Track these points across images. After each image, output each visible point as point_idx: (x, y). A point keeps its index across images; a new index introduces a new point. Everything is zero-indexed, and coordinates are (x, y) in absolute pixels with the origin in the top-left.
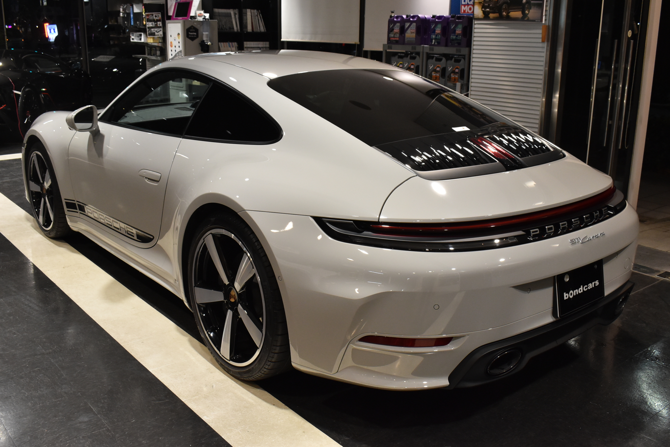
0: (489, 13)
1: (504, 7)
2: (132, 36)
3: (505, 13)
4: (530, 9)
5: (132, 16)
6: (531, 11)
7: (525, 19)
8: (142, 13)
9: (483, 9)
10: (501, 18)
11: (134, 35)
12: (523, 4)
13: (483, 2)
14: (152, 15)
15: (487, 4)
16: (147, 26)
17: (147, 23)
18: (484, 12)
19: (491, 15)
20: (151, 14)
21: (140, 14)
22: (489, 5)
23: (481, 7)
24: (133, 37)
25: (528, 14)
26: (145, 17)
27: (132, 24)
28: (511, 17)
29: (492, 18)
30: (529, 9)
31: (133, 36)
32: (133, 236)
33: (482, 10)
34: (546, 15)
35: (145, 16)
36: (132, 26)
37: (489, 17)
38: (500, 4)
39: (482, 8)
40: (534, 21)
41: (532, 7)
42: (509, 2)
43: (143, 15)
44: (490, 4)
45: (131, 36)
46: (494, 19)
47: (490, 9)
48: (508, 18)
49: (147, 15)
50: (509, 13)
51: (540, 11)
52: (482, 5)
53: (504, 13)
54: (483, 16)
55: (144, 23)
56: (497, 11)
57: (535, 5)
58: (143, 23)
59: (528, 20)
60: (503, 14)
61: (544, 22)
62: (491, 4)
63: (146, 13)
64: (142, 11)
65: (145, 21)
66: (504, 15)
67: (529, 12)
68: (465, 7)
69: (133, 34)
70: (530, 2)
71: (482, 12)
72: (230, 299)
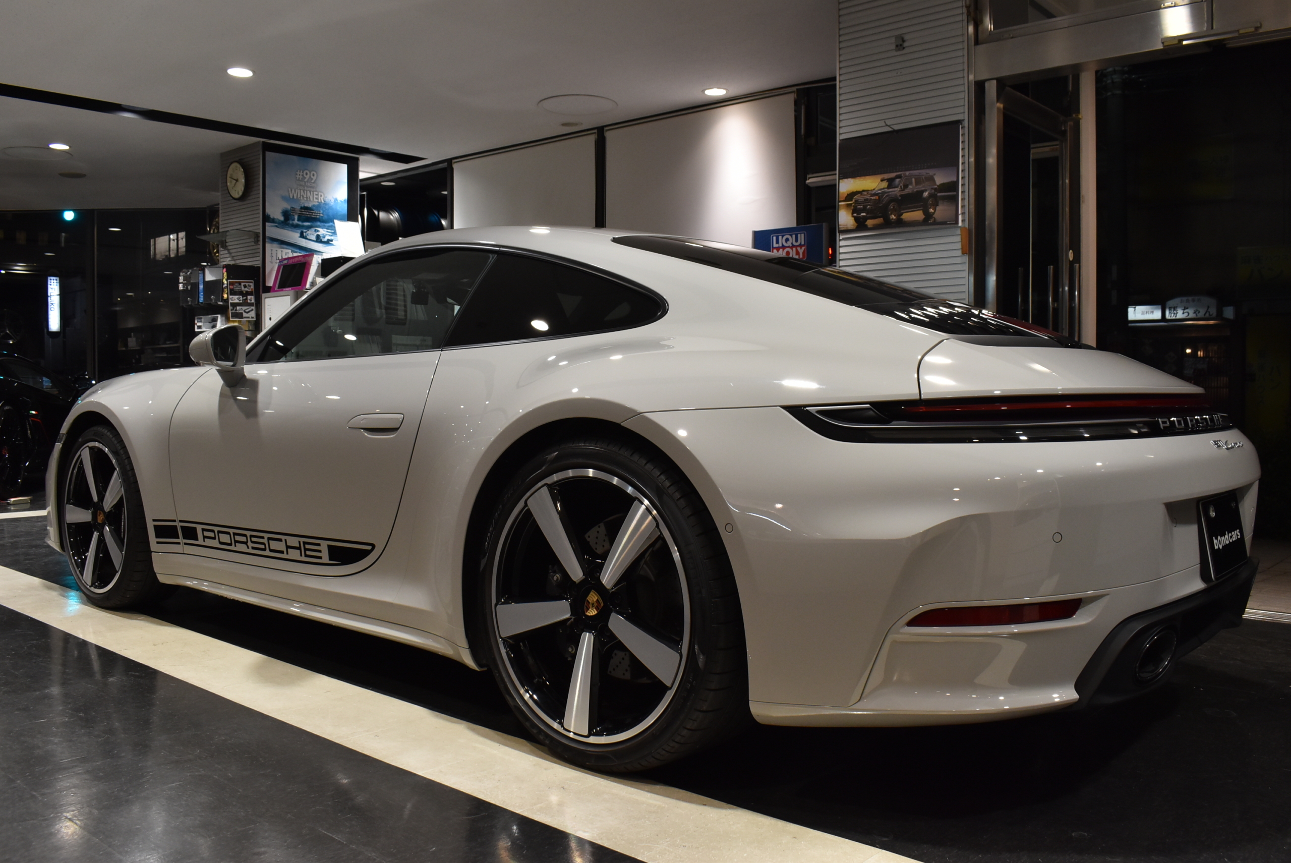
0: (865, 219)
1: (892, 208)
2: (198, 322)
3: (895, 216)
4: (937, 205)
5: (201, 287)
6: (938, 208)
7: (930, 222)
8: (223, 280)
9: (855, 215)
10: (887, 224)
11: (203, 320)
12: (924, 198)
13: (853, 204)
14: (240, 283)
15: (861, 206)
16: (230, 301)
17: (231, 297)
18: (857, 219)
19: (870, 223)
20: (236, 282)
21: (218, 283)
22: (865, 207)
23: (851, 211)
24: (199, 324)
25: (934, 213)
26: (227, 287)
27: (201, 300)
28: (905, 221)
29: (872, 226)
30: (935, 205)
31: (201, 322)
32: (320, 558)
33: (853, 216)
34: (963, 214)
35: (227, 284)
36: (202, 303)
37: (866, 226)
38: (884, 202)
39: (853, 214)
40: (944, 223)
41: (940, 202)
42: (900, 198)
43: (223, 284)
44: (867, 206)
45: (196, 322)
46: (875, 228)
47: (867, 214)
48: (900, 223)
49: (231, 284)
50: (902, 214)
51: (954, 208)
52: (852, 208)
53: (893, 217)
54: (856, 224)
55: (225, 296)
56: (880, 215)
57: (944, 198)
58: (223, 297)
59: (935, 223)
60: (891, 218)
61: (960, 224)
62: (869, 205)
63: (229, 281)
64: (219, 278)
65: (227, 294)
66: (893, 219)
67: (935, 211)
68: (778, 251)
69: (201, 318)
70: (936, 194)
71: (853, 218)
72: (587, 612)
